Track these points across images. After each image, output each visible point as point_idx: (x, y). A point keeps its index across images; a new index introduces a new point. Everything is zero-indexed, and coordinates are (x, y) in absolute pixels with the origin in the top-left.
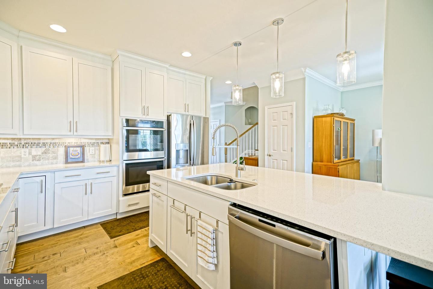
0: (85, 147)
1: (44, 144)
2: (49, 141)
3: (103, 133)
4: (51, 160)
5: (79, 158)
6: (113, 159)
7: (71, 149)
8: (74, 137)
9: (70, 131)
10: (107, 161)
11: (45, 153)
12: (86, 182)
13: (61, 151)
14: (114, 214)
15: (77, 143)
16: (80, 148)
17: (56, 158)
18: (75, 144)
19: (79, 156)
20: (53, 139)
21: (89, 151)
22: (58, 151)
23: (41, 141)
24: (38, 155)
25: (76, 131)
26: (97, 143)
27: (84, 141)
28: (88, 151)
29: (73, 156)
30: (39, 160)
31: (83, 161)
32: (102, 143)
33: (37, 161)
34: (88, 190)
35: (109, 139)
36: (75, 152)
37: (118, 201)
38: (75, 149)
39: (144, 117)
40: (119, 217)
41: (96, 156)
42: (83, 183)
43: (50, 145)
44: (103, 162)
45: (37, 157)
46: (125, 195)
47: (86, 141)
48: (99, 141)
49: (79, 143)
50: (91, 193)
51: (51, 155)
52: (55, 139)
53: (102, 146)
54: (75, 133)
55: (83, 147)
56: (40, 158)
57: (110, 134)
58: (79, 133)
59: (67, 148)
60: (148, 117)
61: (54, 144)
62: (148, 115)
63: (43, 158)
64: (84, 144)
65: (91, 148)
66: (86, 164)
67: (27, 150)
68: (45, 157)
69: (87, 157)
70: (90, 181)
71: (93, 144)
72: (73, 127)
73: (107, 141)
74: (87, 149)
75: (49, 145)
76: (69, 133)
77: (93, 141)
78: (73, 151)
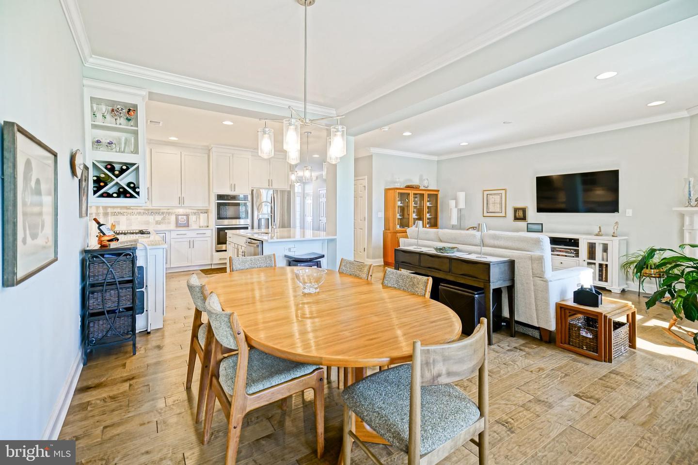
0: (190, 215)
1: (163, 213)
2: (165, 211)
3: (201, 204)
4: (167, 224)
5: (185, 223)
6: (209, 225)
7: (180, 217)
8: (181, 208)
9: (179, 204)
10: (205, 227)
11: (164, 219)
12: (190, 239)
13: (173, 218)
14: (209, 264)
16: (185, 216)
17: (169, 223)
18: (183, 213)
20: (168, 209)
21: (193, 218)
22: (171, 218)
23: (161, 211)
24: (159, 221)
25: (183, 204)
27: (188, 211)
28: (191, 219)
29: (181, 222)
30: (160, 224)
31: (188, 226)
32: (202, 213)
34: (191, 244)
35: (206, 209)
36: (182, 219)
37: (212, 256)
38: (182, 217)
39: (232, 192)
40: (213, 267)
41: (197, 222)
42: (188, 240)
43: (166, 214)
44: (202, 227)
46: (218, 251)
47: (190, 211)
48: (199, 211)
49: (185, 213)
50: (193, 247)
51: (166, 221)
53: (201, 214)
54: (183, 206)
55: (187, 216)
57: (207, 206)
58: (186, 204)
59: (177, 216)
60: (234, 192)
61: (169, 213)
62: (235, 190)
63: (162, 222)
64: (188, 213)
65: (193, 216)
66: (190, 228)
67: (152, 217)
69: (191, 223)
70: (192, 239)
71: (195, 214)
72: (181, 200)
73: (205, 211)
74: (190, 217)
76: (179, 206)
77: (195, 211)
78: (181, 218)
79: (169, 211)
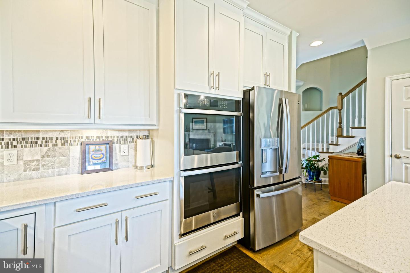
0: (114, 143)
1: (46, 141)
2: (54, 135)
4: (58, 167)
5: (104, 163)
6: (156, 163)
7: (92, 148)
8: (95, 127)
9: (89, 117)
10: (147, 168)
11: (47, 155)
12: (117, 216)
13: (76, 150)
15: (100, 137)
17: (66, 164)
18: (98, 140)
19: (104, 159)
20: (62, 131)
21: (120, 151)
22: (69, 152)
23: (41, 135)
24: (34, 161)
25: (100, 117)
26: (132, 137)
28: (118, 151)
29: (94, 159)
30: (36, 169)
31: (110, 169)
32: (138, 137)
33: (33, 170)
35: (148, 130)
36: (96, 153)
39: (212, 91)
41: (131, 159)
42: (112, 220)
43: (56, 142)
44: (141, 168)
45: (34, 164)
46: (184, 235)
47: (116, 134)
48: (135, 134)
49: (104, 138)
50: (127, 238)
51: (57, 160)
52: (65, 132)
53: (139, 141)
54: (98, 121)
55: (109, 144)
56: (38, 165)
58: (105, 120)
59: (85, 146)
60: (217, 92)
61: (63, 141)
62: (218, 88)
63: (43, 165)
64: (111, 139)
65: (122, 146)
66: (115, 173)
67: (15, 152)
68: (47, 162)
69: (117, 160)
71: (125, 139)
72: (94, 109)
73: (146, 134)
74: (116, 146)
75: (54, 142)
76: (87, 121)
77: (127, 134)
78: (96, 151)
79: (62, 135)
